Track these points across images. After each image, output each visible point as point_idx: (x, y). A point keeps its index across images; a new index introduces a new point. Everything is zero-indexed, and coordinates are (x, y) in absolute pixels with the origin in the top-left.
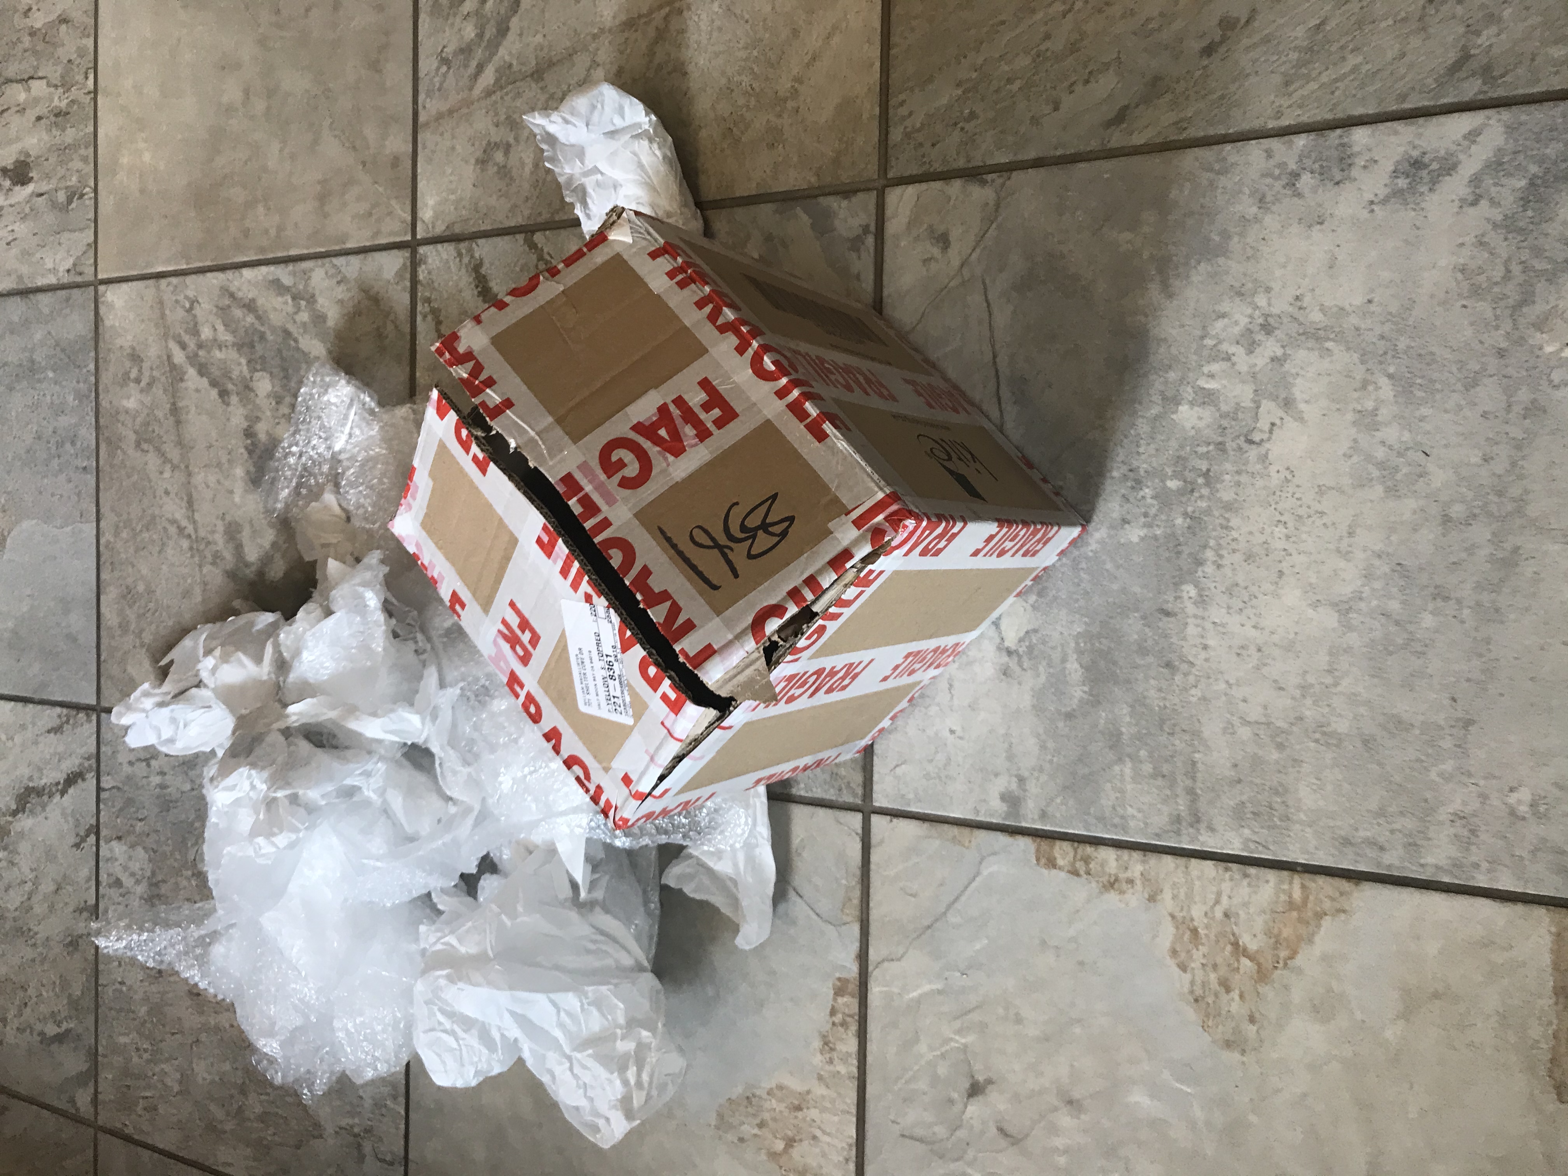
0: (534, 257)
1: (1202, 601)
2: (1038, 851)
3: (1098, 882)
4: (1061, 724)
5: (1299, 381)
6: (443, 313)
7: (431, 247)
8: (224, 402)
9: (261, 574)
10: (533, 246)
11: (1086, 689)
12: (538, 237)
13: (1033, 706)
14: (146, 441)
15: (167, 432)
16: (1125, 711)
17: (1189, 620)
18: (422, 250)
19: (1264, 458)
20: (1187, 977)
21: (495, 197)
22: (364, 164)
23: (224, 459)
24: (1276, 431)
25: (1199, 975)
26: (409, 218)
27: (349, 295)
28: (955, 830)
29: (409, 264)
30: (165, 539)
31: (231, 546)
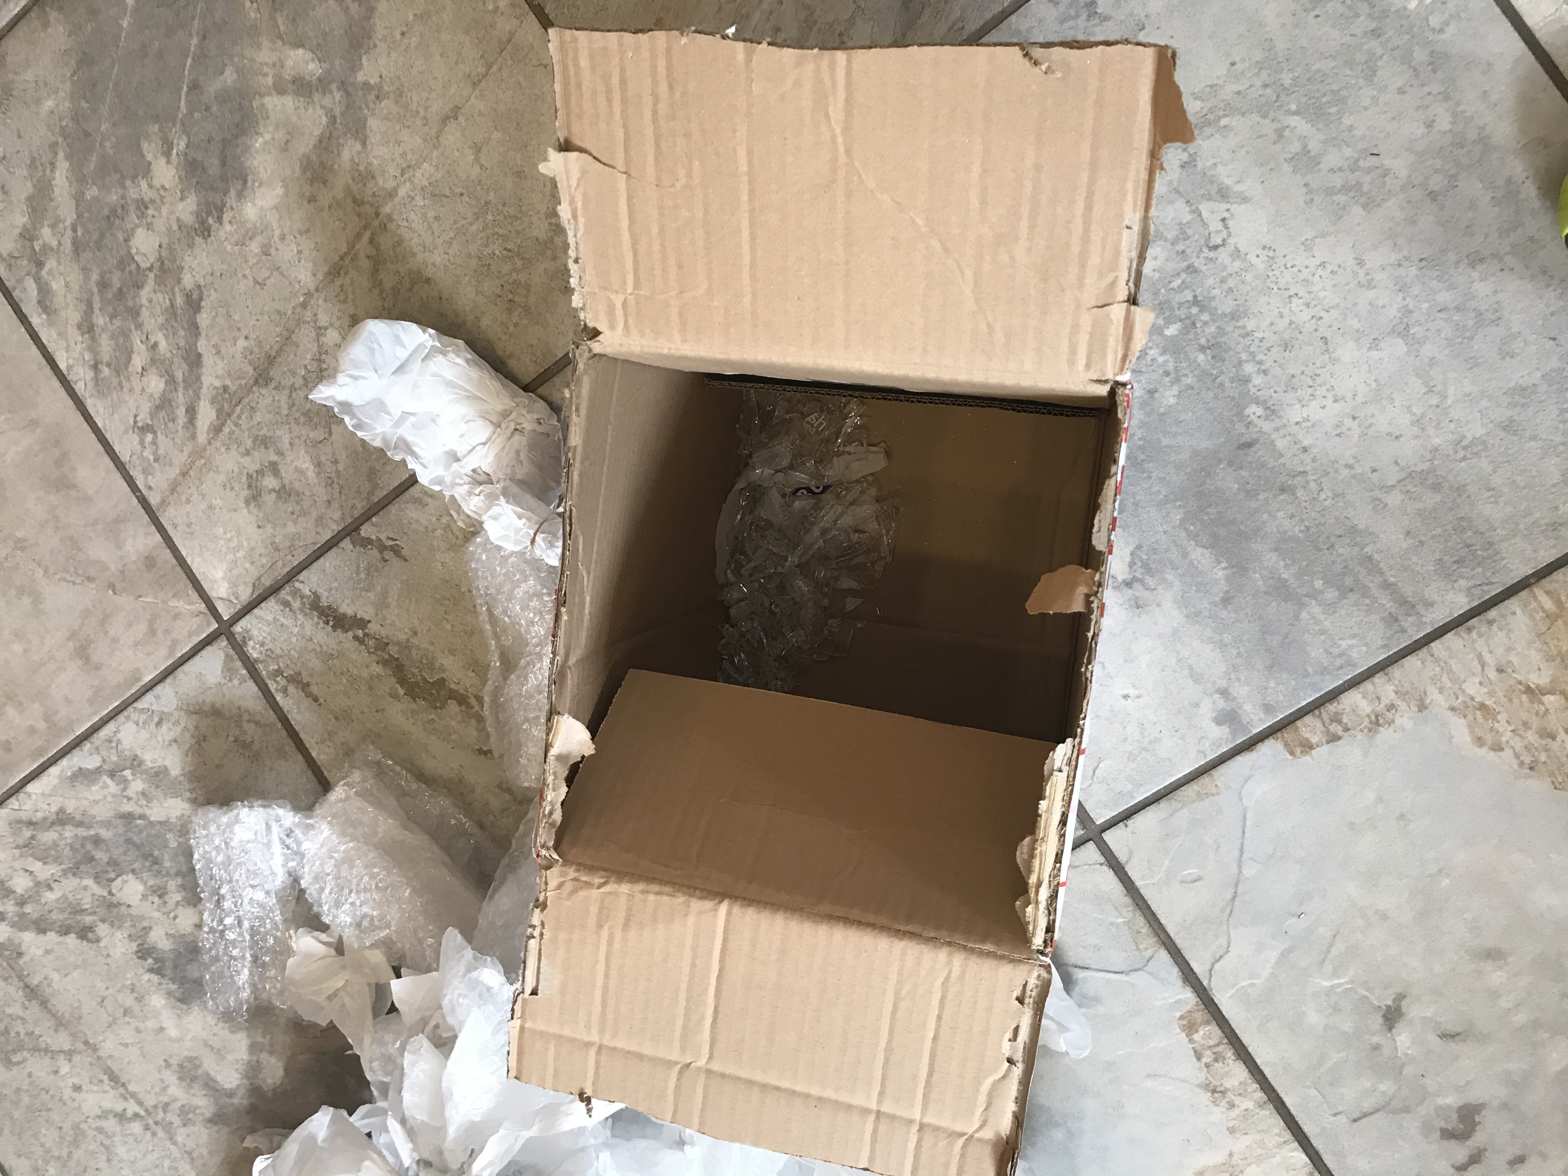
0: (375, 553)
1: (1272, 412)
2: (1286, 745)
3: (1361, 730)
4: (1224, 614)
5: (1220, 169)
6: (304, 673)
7: (248, 617)
8: (89, 941)
9: (255, 1091)
10: (366, 543)
11: (1223, 565)
12: (366, 531)
13: (1187, 616)
14: (14, 1051)
15: (36, 1023)
16: (1274, 559)
17: (1274, 436)
18: (238, 628)
19: (1237, 253)
20: (1508, 754)
21: (290, 523)
22: (112, 586)
23: (129, 1001)
24: (1230, 223)
25: (1518, 744)
26: (202, 607)
27: (178, 729)
28: (1194, 787)
29: (231, 652)
30: (107, 1142)
31: (197, 1089)
